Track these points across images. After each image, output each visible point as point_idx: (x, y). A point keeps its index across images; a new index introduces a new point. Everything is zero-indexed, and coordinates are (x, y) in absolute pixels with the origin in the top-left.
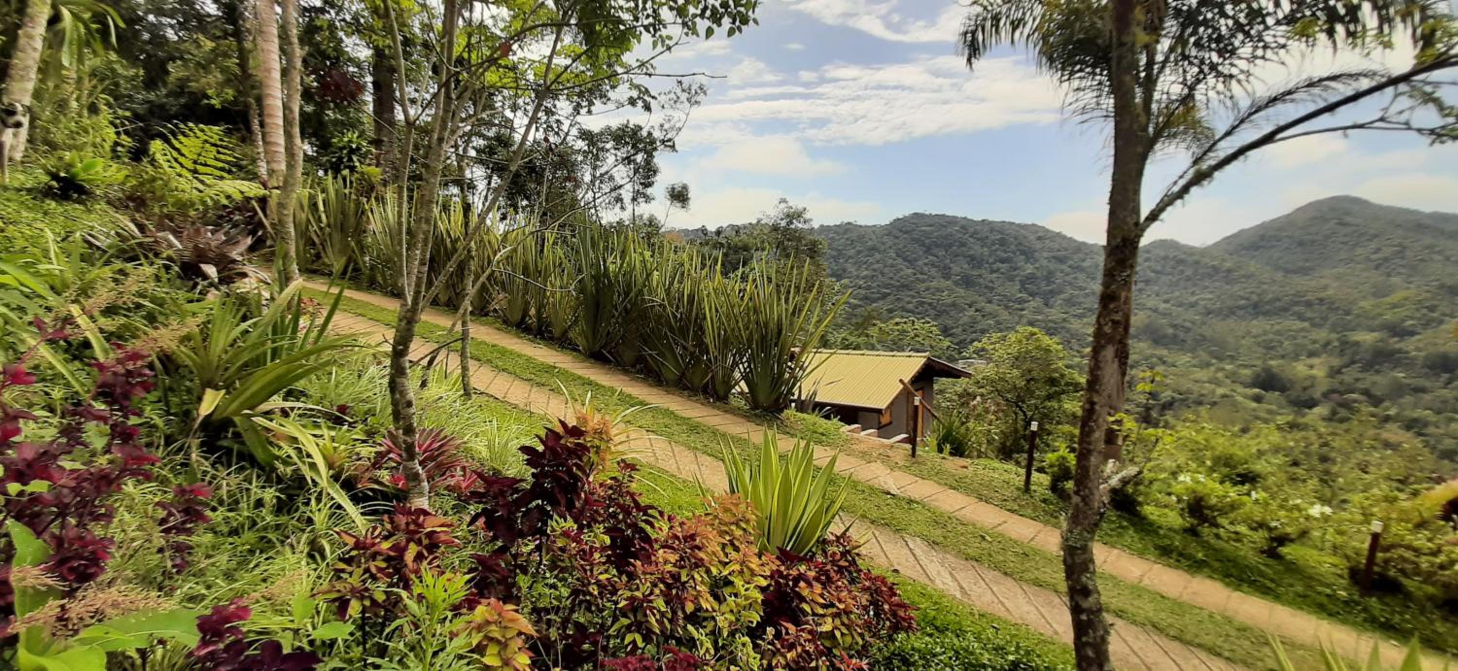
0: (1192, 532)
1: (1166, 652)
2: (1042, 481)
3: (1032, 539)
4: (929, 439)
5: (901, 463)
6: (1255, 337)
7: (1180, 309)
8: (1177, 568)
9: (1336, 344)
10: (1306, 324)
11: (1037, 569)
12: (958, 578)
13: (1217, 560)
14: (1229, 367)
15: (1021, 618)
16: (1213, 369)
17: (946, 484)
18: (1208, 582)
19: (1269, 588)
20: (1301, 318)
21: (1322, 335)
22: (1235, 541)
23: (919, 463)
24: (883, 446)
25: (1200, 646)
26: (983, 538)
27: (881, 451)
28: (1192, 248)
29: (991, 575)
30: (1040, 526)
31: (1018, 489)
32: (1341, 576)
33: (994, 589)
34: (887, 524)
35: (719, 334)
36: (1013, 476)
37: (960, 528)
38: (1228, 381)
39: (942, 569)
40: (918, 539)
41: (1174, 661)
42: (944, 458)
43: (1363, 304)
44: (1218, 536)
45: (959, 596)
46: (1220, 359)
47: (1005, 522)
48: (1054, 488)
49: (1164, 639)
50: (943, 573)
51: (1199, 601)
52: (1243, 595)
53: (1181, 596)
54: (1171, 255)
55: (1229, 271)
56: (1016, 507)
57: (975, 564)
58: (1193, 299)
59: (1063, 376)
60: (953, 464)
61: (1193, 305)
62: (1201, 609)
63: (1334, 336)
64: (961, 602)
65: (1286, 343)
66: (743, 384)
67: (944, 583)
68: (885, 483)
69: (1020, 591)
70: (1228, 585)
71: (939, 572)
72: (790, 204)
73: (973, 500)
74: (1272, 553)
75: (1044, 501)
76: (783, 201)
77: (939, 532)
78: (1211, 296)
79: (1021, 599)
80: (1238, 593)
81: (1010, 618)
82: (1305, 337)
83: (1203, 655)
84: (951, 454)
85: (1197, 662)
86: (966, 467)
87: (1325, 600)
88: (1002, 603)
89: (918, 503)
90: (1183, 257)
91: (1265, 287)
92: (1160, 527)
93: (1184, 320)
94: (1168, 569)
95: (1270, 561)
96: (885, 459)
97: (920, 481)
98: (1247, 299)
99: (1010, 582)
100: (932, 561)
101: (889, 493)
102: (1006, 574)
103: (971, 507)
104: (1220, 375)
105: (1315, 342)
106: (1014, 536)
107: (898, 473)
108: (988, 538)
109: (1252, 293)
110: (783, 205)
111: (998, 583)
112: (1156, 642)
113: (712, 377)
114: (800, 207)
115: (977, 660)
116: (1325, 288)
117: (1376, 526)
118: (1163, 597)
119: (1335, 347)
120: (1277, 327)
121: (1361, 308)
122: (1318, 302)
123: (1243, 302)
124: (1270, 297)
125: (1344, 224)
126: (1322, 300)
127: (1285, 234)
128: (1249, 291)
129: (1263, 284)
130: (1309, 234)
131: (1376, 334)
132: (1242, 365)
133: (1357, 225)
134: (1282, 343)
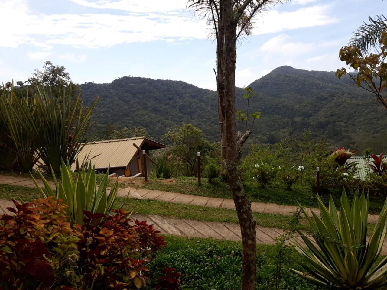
0: (263, 187)
1: (264, 233)
2: (205, 180)
3: (206, 204)
4: (152, 173)
5: (141, 186)
6: (266, 123)
8: (261, 202)
10: (280, 116)
11: (210, 215)
12: (178, 227)
13: (273, 196)
14: (259, 136)
15: (208, 236)
16: (254, 138)
17: (164, 190)
18: (272, 204)
19: (291, 201)
20: (279, 114)
21: (286, 120)
22: (277, 187)
23: (150, 183)
24: (130, 180)
25: (274, 227)
26: (186, 208)
27: (129, 182)
28: (241, 89)
29: (192, 223)
30: (208, 198)
31: (196, 185)
32: (310, 192)
33: (195, 227)
34: (139, 213)
35: (19, 133)
36: (193, 180)
37: (174, 207)
39: (170, 226)
40: (156, 216)
41: (267, 235)
42: (161, 179)
43: (296, 107)
44: (271, 187)
45: (180, 234)
47: (193, 200)
48: (210, 182)
49: (263, 228)
50: (171, 227)
51: (271, 212)
52: (283, 206)
53: (264, 211)
56: (197, 193)
57: (184, 220)
59: (203, 144)
60: (166, 181)
62: (271, 214)
63: (289, 120)
64: (181, 237)
65: (276, 124)
66: (40, 160)
67: (172, 231)
68: (135, 195)
69: (205, 226)
70: (278, 204)
71: (169, 227)
72: (53, 65)
73: (177, 194)
74: (288, 189)
75: (208, 188)
76: (48, 63)
77: (165, 211)
79: (207, 229)
80: (282, 206)
81: (204, 237)
82: (280, 121)
83: (276, 230)
84: (164, 177)
85: (275, 232)
86: (172, 181)
87: (307, 201)
88: (199, 232)
89: (153, 200)
91: (266, 102)
92: (252, 188)
94: (258, 203)
95: (289, 192)
96: (132, 185)
97: (152, 191)
98: (261, 108)
99: (201, 224)
100: (165, 224)
101: (137, 199)
102: (198, 220)
103: (178, 197)
105: (284, 123)
106: (198, 204)
107: (140, 190)
108: (188, 208)
109: (262, 106)
110: (48, 66)
111: (195, 225)
112: (259, 230)
113: (19, 159)
114: (60, 66)
115: (194, 255)
116: (284, 101)
117: (318, 169)
118: (258, 213)
119: (290, 124)
120: (272, 118)
121: (296, 108)
122: (283, 107)
123: (260, 109)
124: (268, 107)
125: (286, 77)
126: (284, 106)
127: (269, 81)
128: (261, 105)
129: (265, 101)
130: (277, 81)
131: (301, 118)
132: (263, 135)
133: (290, 77)
134: (274, 124)
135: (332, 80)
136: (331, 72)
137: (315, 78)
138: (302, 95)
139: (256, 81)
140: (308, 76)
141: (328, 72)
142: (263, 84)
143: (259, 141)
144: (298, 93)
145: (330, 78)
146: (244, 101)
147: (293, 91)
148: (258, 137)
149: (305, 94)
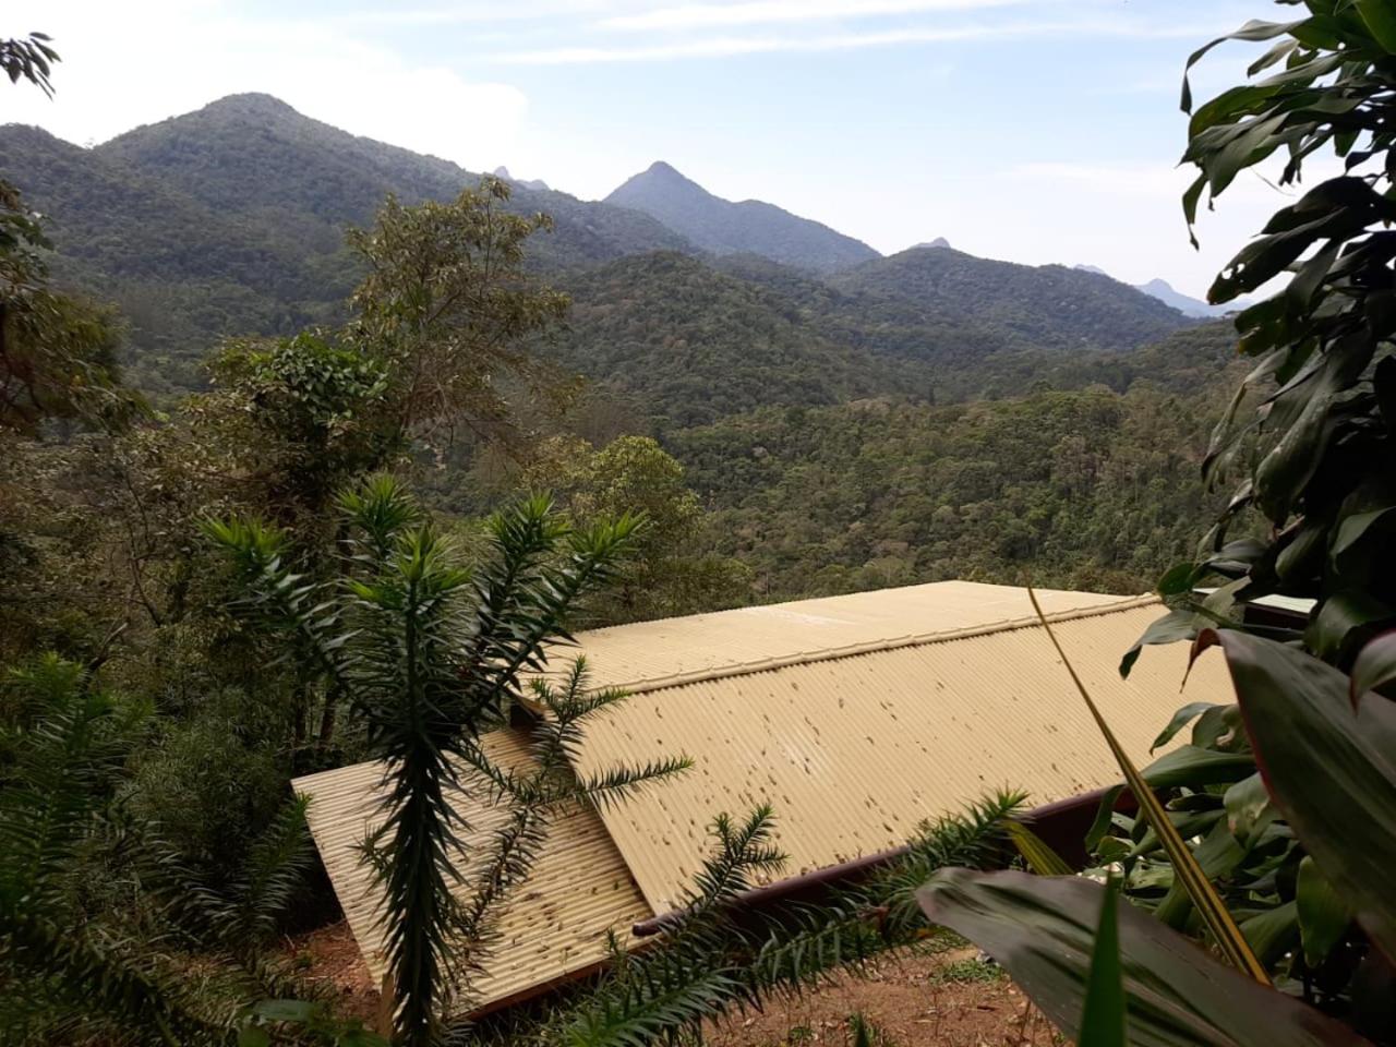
6: (188, 309)
7: (73, 259)
9: (288, 318)
10: (249, 290)
14: (163, 360)
16: (140, 364)
20: (242, 280)
21: (269, 305)
28: (74, 148)
38: (167, 383)
43: (308, 261)
46: (149, 347)
54: (44, 156)
55: (138, 196)
58: (92, 242)
61: (93, 253)
63: (283, 307)
65: (230, 317)
78: (116, 238)
82: (250, 309)
90: (64, 163)
91: (191, 226)
93: (84, 280)
98: (170, 246)
104: (155, 374)
105: (263, 316)
109: (176, 236)
116: (264, 235)
119: (289, 323)
120: (214, 294)
121: (308, 267)
122: (258, 255)
123: (165, 250)
124: (199, 244)
125: (269, 138)
126: (263, 253)
127: (202, 143)
128: (170, 232)
129: (187, 221)
130: (232, 148)
131: (327, 305)
132: (180, 355)
133: (287, 143)
134: (225, 319)
135: (432, 187)
136: (428, 156)
137: (376, 168)
138: (329, 222)
139: (143, 128)
140: (352, 154)
141: (419, 155)
142: (174, 147)
143: (165, 377)
144: (314, 210)
145: (427, 180)
146: (94, 203)
147: (294, 201)
148: (157, 363)
149: (338, 219)
